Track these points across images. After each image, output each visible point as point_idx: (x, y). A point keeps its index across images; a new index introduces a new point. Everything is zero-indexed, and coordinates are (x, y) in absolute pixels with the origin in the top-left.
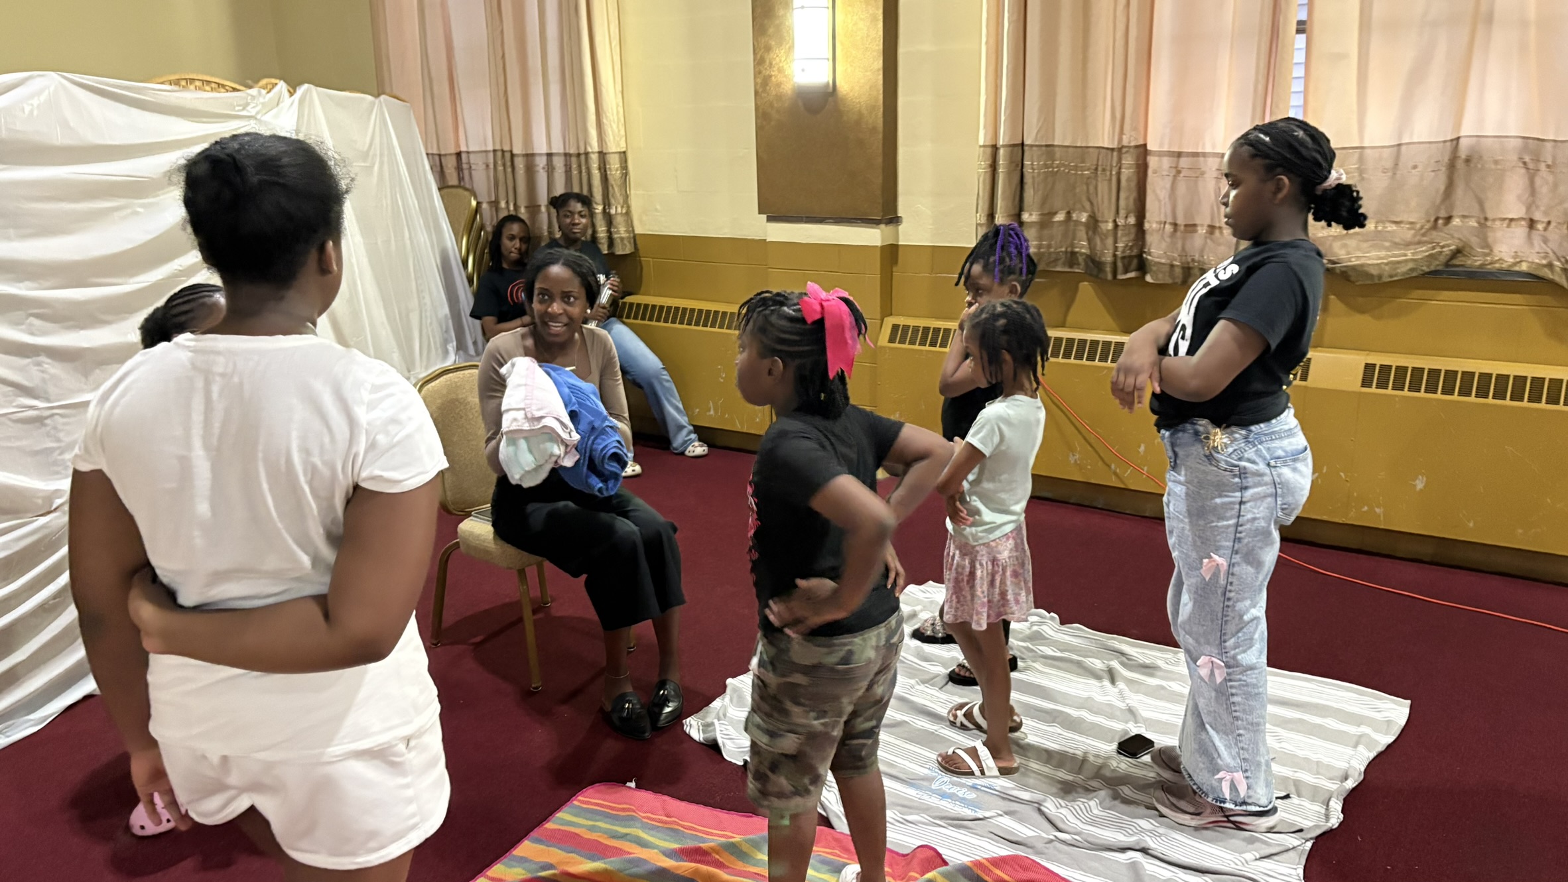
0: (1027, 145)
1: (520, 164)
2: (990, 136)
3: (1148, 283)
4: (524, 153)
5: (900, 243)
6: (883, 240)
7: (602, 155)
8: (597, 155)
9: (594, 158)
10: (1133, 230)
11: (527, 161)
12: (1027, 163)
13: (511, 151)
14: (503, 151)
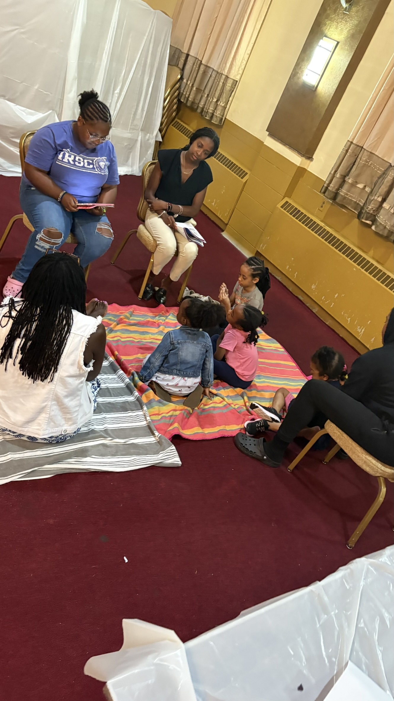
0: (364, 148)
1: (202, 68)
2: (352, 137)
3: (372, 229)
4: (206, 64)
5: (308, 169)
6: (300, 164)
7: (227, 77)
8: (225, 76)
9: (224, 77)
10: (378, 204)
11: (205, 69)
12: (360, 156)
13: (201, 61)
14: (198, 60)
